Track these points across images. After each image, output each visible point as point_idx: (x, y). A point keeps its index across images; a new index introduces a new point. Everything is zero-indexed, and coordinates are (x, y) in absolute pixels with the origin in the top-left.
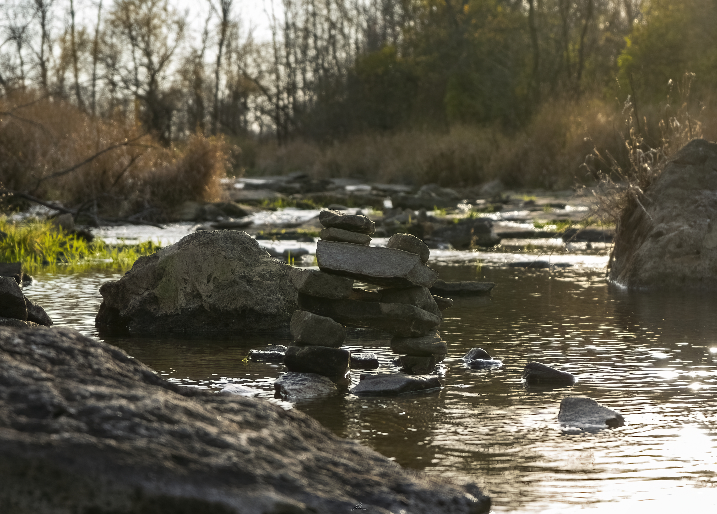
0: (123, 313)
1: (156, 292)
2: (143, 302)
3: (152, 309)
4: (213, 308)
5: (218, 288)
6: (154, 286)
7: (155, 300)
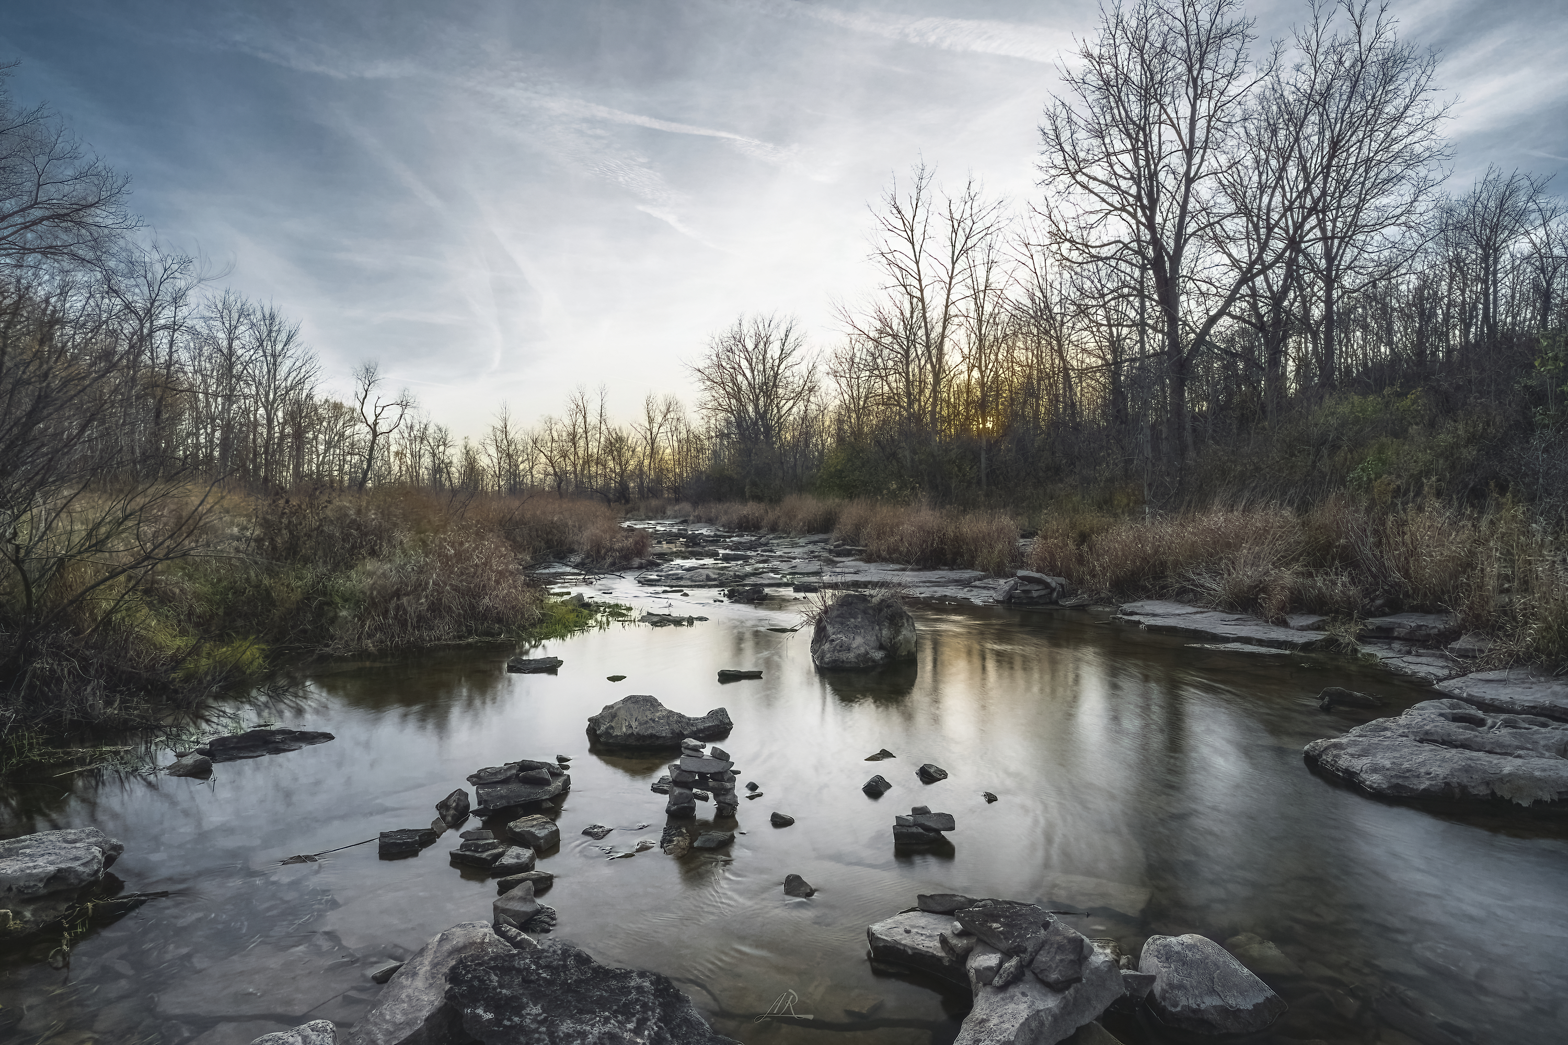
0: (598, 732)
1: (613, 724)
2: (607, 729)
3: (611, 731)
4: (638, 734)
5: (640, 724)
6: (611, 721)
7: (612, 727)
